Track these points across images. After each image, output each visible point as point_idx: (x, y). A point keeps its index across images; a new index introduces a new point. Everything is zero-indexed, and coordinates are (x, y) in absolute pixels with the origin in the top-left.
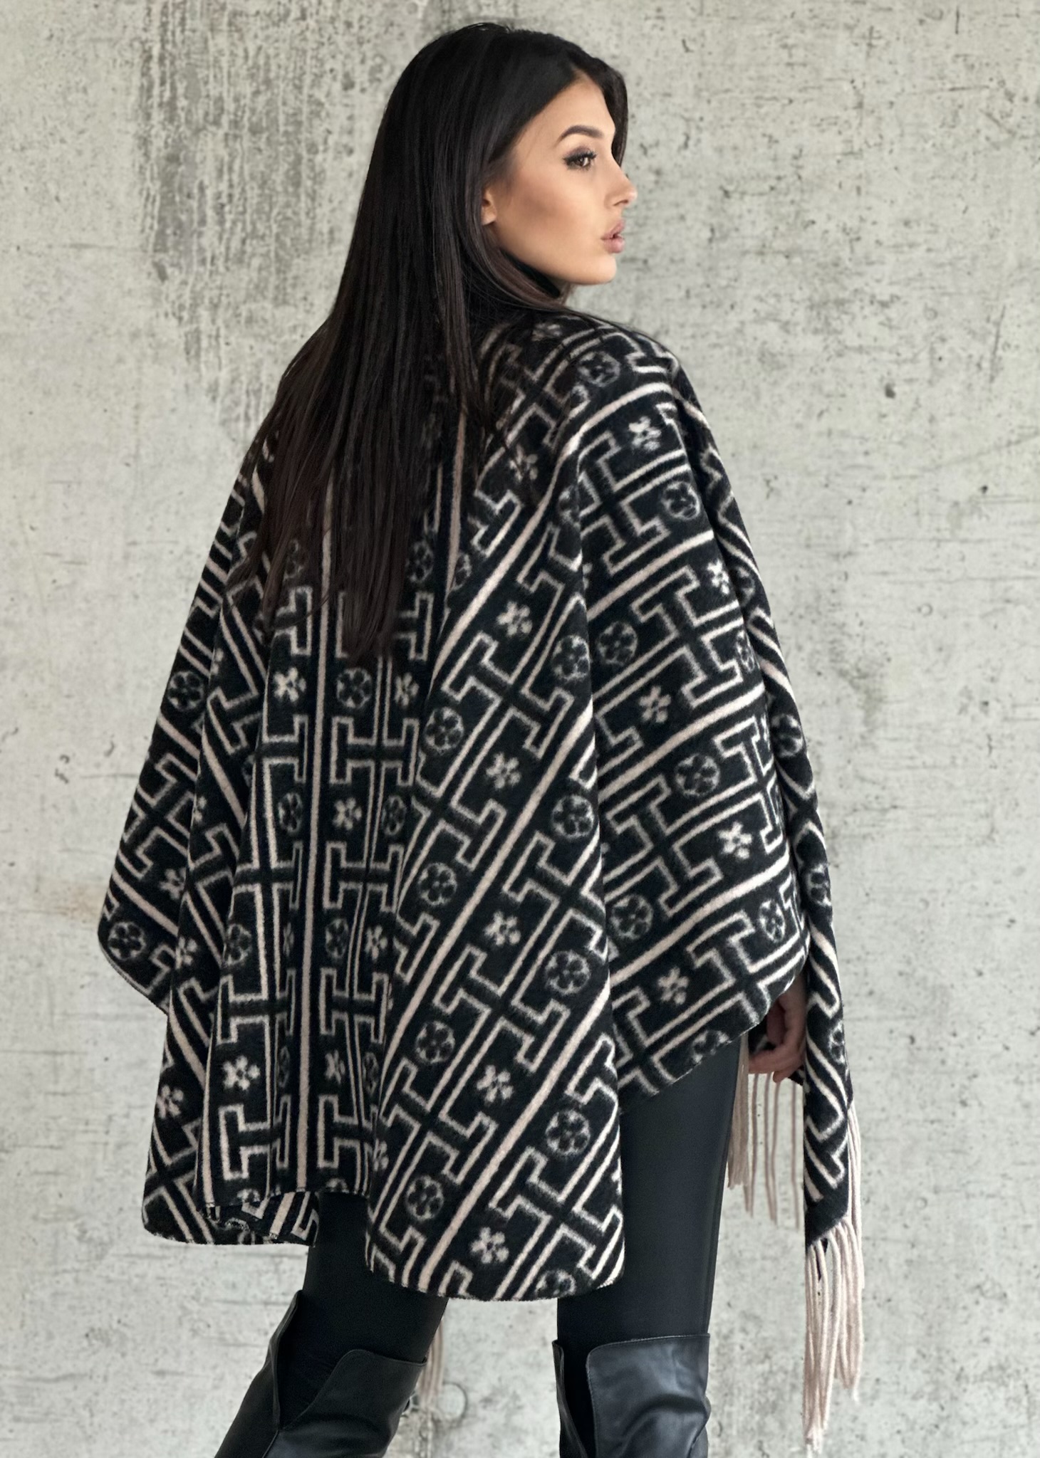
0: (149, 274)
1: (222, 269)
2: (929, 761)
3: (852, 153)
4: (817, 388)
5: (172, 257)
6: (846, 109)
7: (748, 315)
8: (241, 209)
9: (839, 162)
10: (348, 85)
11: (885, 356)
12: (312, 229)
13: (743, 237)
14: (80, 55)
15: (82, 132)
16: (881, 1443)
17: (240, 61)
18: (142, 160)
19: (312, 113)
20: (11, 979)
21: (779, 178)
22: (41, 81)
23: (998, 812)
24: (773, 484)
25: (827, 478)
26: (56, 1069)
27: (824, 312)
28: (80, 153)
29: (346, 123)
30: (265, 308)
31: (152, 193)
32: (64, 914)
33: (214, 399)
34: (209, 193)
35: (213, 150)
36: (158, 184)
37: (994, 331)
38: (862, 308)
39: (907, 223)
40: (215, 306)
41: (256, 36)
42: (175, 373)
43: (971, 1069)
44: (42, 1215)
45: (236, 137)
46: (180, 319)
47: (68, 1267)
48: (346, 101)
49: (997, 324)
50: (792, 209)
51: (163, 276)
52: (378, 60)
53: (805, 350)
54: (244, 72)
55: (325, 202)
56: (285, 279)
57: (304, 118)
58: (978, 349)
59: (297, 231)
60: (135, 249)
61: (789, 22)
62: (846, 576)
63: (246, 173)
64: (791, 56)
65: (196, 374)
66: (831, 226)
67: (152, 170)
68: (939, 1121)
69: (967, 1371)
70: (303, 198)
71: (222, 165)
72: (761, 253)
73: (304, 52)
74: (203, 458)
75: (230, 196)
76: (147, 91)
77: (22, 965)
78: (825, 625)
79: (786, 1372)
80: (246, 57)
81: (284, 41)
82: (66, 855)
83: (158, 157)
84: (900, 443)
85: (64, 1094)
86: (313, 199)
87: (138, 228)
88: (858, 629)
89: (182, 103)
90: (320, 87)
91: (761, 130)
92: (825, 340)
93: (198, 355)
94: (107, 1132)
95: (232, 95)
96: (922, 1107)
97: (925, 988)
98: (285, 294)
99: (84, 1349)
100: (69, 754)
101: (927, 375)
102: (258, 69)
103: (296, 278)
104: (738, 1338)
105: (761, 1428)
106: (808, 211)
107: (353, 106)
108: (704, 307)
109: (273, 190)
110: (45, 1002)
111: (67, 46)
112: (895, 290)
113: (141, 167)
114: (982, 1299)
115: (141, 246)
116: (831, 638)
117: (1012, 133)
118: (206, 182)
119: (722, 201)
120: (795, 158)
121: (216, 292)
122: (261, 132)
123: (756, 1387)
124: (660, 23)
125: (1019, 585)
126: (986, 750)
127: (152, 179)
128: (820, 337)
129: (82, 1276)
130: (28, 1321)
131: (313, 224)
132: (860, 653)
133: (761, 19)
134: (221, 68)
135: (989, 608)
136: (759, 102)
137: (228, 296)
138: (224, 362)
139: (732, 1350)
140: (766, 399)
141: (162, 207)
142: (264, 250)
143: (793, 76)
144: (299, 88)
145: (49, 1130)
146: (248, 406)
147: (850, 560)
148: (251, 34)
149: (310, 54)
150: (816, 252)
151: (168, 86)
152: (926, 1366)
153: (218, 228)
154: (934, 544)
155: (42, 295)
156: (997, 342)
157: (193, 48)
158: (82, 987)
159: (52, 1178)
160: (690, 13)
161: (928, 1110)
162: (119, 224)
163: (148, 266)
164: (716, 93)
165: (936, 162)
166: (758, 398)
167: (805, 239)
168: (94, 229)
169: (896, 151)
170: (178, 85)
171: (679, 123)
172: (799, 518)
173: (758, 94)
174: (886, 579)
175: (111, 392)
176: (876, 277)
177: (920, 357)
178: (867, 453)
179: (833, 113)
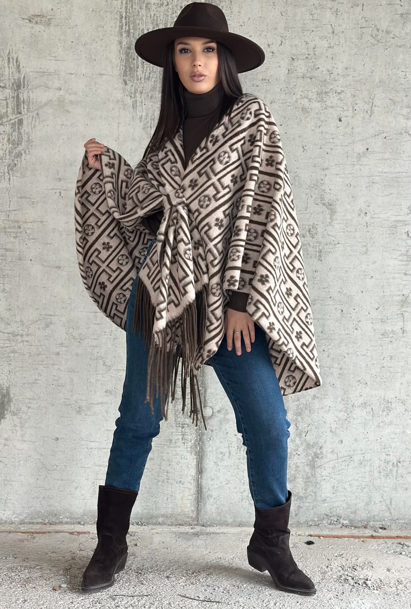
0: (122, 83)
1: (143, 82)
2: (349, 230)
3: (330, 47)
4: (319, 119)
5: (129, 78)
6: (329, 33)
7: (299, 96)
9: (327, 50)
11: (339, 109)
13: (298, 73)
14: (102, 16)
15: (102, 40)
16: (330, 424)
17: (149, 18)
18: (120, 48)
21: (309, 55)
23: (369, 245)
24: (305, 148)
25: (321, 146)
27: (321, 96)
28: (101, 46)
31: (123, 58)
33: (141, 121)
37: (372, 102)
38: (333, 94)
39: (346, 69)
40: (141, 93)
41: (154, 11)
42: (129, 113)
43: (359, 319)
44: (92, 358)
46: (131, 97)
47: (100, 373)
49: (373, 99)
51: (126, 84)
53: (315, 107)
54: (150, 22)
58: (367, 107)
60: (118, 76)
61: (313, 7)
62: (326, 175)
64: (313, 17)
65: (136, 114)
66: (324, 69)
67: (123, 51)
68: (349, 334)
69: (355, 404)
72: (304, 78)
73: (168, 16)
74: (138, 139)
76: (121, 27)
78: (319, 190)
79: (304, 404)
80: (151, 17)
81: (162, 12)
84: (343, 135)
87: (119, 69)
88: (329, 191)
89: (132, 31)
91: (304, 40)
93: (136, 108)
95: (146, 28)
96: (344, 330)
97: (346, 296)
99: (105, 396)
101: (352, 114)
102: (154, 21)
105: (296, 419)
106: (317, 65)
108: (286, 94)
112: (342, 89)
113: (119, 50)
114: (360, 384)
115: (120, 75)
116: (321, 193)
117: (378, 41)
119: (292, 62)
120: (314, 48)
121: (141, 89)
123: (295, 408)
124: (274, 7)
125: (377, 178)
126: (366, 227)
127: (123, 54)
128: (320, 103)
129: (104, 375)
130: (89, 387)
132: (329, 198)
133: (304, 6)
135: (368, 185)
136: (303, 30)
137: (145, 90)
138: (144, 110)
140: (303, 122)
141: (125, 62)
143: (314, 23)
145: (94, 334)
146: (151, 123)
147: (327, 170)
148: (152, 10)
149: (169, 16)
150: (320, 77)
151: (127, 26)
152: (344, 403)
153: (142, 69)
154: (352, 166)
155: (90, 89)
156: (372, 105)
157: (135, 14)
159: (95, 348)
160: (283, 4)
161: (346, 331)
162: (113, 68)
163: (121, 81)
164: (290, 28)
165: (355, 50)
166: (301, 122)
167: (316, 73)
168: (106, 69)
169: (344, 47)
170: (131, 25)
171: (279, 37)
172: (312, 158)
173: (303, 29)
174: (338, 176)
175: (111, 119)
176: (337, 85)
177: (349, 109)
178: (333, 139)
179: (325, 35)
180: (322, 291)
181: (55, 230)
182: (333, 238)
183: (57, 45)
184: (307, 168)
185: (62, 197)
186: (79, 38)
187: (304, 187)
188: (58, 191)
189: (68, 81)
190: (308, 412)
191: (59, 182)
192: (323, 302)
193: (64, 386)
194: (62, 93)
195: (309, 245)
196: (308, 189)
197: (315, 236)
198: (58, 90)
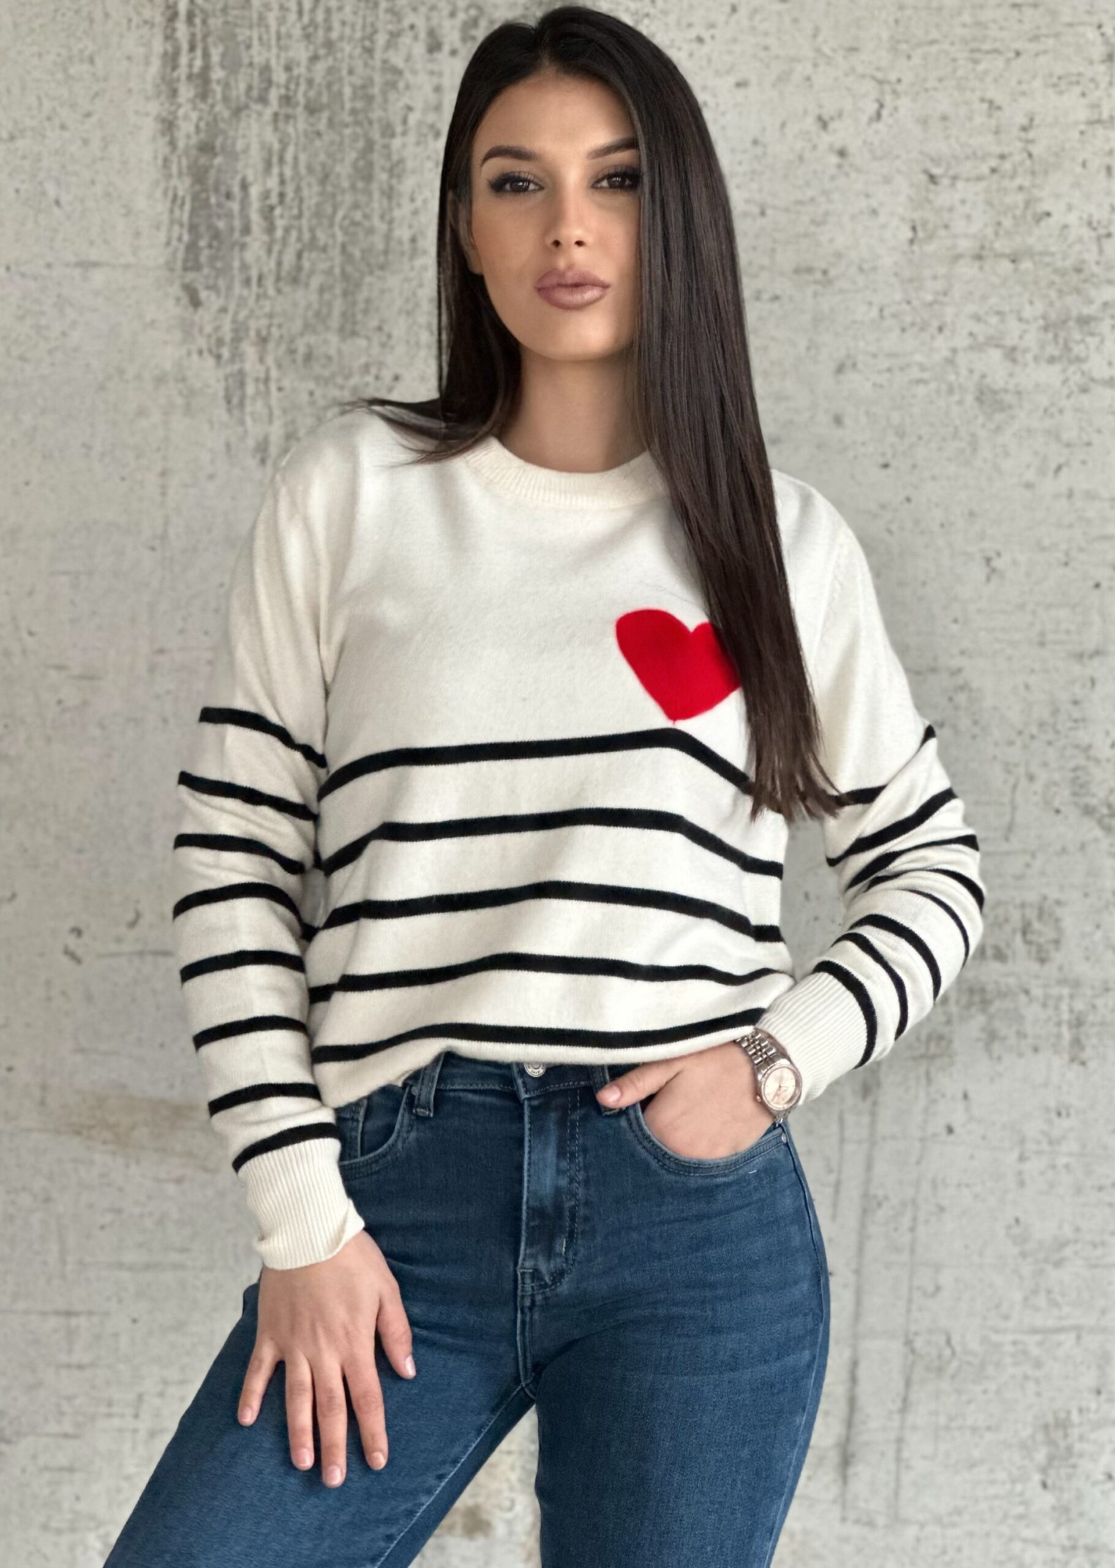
0: (178, 300)
1: (271, 292)
3: (1099, 121)
4: (1054, 434)
6: (1091, 63)
7: (961, 341)
8: (295, 211)
9: (1082, 133)
10: (434, 46)
12: (388, 237)
13: (955, 236)
14: (84, 13)
15: (88, 115)
17: (292, 17)
18: (167, 150)
19: (386, 83)
20: (11, 1218)
21: (1002, 157)
22: (35, 49)
24: (996, 563)
25: (1067, 554)
26: (71, 1334)
27: (1062, 334)
28: (86, 142)
29: (432, 98)
30: (331, 342)
31: (180, 193)
32: (78, 1133)
33: (263, 461)
34: (254, 191)
35: (259, 135)
36: (187, 181)
38: (1113, 327)
40: (263, 340)
42: (212, 428)
44: (54, 1524)
45: (288, 117)
46: (218, 357)
48: (430, 66)
50: (1020, 198)
51: (195, 302)
52: (473, 12)
53: (1037, 385)
54: (297, 32)
55: (405, 201)
56: (354, 304)
57: (376, 90)
59: (369, 240)
60: (159, 268)
62: (1093, 682)
63: (302, 164)
65: (240, 430)
70: (376, 195)
71: (270, 155)
72: (979, 257)
75: (282, 195)
76: (171, 59)
77: (25, 1200)
78: (1064, 748)
80: (301, 12)
82: (79, 1058)
83: (187, 146)
85: (80, 1367)
86: (390, 198)
87: (163, 240)
89: (217, 74)
90: (396, 49)
91: (978, 93)
92: (1064, 371)
93: (242, 404)
94: (136, 1416)
95: (282, 62)
98: (355, 323)
100: (82, 926)
102: (316, 27)
103: (368, 301)
106: (1039, 200)
107: (440, 74)
108: (903, 330)
109: (337, 186)
110: (54, 1247)
113: (166, 160)
115: (167, 263)
116: (1072, 764)
118: (250, 178)
119: (928, 190)
120: (1024, 129)
121: (264, 322)
122: (320, 110)
127: (180, 174)
128: (1057, 368)
131: (390, 230)
134: (267, 27)
136: (975, 55)
137: (280, 326)
138: (277, 412)
140: (984, 449)
141: (193, 211)
142: (324, 266)
143: (1020, 21)
144: (369, 51)
145: (62, 1413)
147: (1096, 662)
150: (1053, 254)
151: (199, 52)
153: (265, 238)
155: (38, 328)
158: (102, 1227)
159: (65, 1476)
162: (137, 234)
163: (176, 290)
164: (920, 45)
166: (975, 450)
167: (1036, 237)
168: (106, 242)
170: (212, 50)
171: (869, 86)
172: (1029, 607)
173: (974, 45)
175: (130, 455)
179: (1074, 69)
184: (1008, 652)
187: (996, 733)
192: (1099, 1252)
195: (1026, 992)
196: (1011, 743)
197: (1053, 954)
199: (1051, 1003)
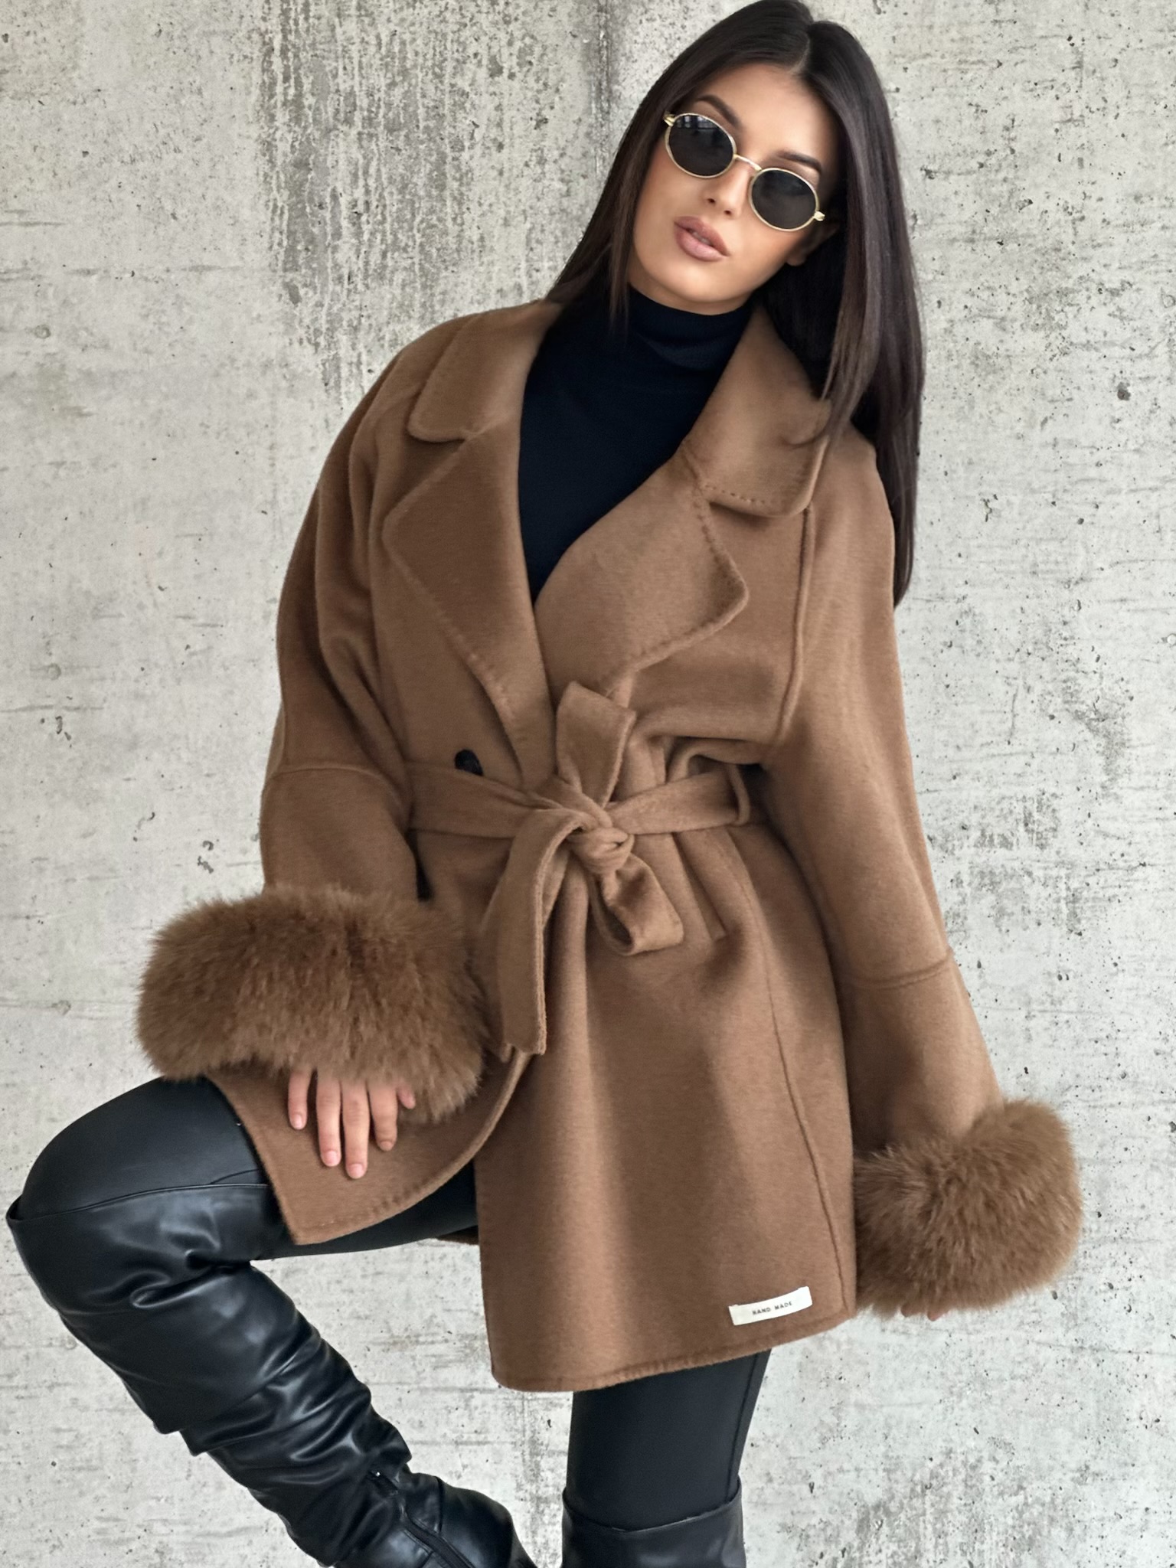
0: (280, 297)
1: (360, 287)
3: (1069, 121)
4: (1040, 392)
5: (304, 276)
6: (1064, 70)
7: (958, 313)
8: (379, 217)
9: (1057, 130)
10: (496, 70)
11: (1116, 352)
12: (459, 237)
13: (951, 223)
14: (193, 52)
15: (198, 139)
17: (372, 49)
18: (267, 168)
19: (454, 105)
21: (989, 153)
24: (992, 504)
25: (1054, 496)
27: (1044, 306)
28: (197, 163)
29: (494, 113)
30: (413, 330)
31: (280, 204)
34: (344, 201)
35: (346, 153)
36: (286, 193)
38: (1089, 298)
39: (1137, 198)
40: (354, 329)
41: (389, 20)
42: (312, 408)
45: (371, 136)
46: (317, 345)
48: (492, 89)
50: (1005, 187)
51: (295, 299)
52: (528, 40)
53: (1024, 349)
54: (377, 62)
55: (473, 206)
56: (432, 295)
57: (446, 112)
59: (444, 241)
60: (263, 269)
62: (1079, 605)
63: (384, 176)
64: (998, 11)
65: (337, 407)
66: (1051, 205)
67: (278, 177)
70: (449, 203)
71: (357, 170)
72: (972, 241)
73: (444, 35)
75: (367, 203)
76: (268, 89)
78: (1057, 662)
79: (1043, 1505)
80: (379, 45)
81: (421, 24)
83: (285, 164)
84: (1137, 451)
86: (460, 204)
87: (267, 245)
88: (1094, 666)
89: (309, 100)
90: (463, 75)
91: (966, 98)
92: (1047, 336)
93: (338, 385)
95: (364, 88)
98: (433, 312)
100: (214, 842)
101: (1166, 371)
102: (393, 58)
103: (444, 293)
104: (987, 1467)
106: (1023, 189)
107: (501, 95)
109: (415, 195)
111: (177, 42)
112: (1127, 275)
113: (266, 175)
115: (270, 265)
116: (1063, 676)
118: (340, 190)
119: (925, 184)
120: (1007, 129)
121: (356, 313)
122: (399, 130)
123: (1010, 1522)
127: (279, 188)
128: (1042, 334)
131: (462, 230)
132: (1099, 693)
134: (350, 58)
136: (963, 65)
137: (369, 317)
139: (982, 1481)
140: (981, 408)
141: (290, 219)
142: (407, 263)
143: (1001, 36)
144: (439, 77)
147: (1082, 586)
148: (384, 18)
149: (450, 37)
150: (1034, 236)
151: (292, 81)
153: (354, 241)
155: (160, 325)
157: (319, 38)
162: (243, 241)
163: (277, 288)
164: (914, 59)
165: (1169, 126)
166: (972, 408)
167: (1020, 222)
168: (216, 248)
169: (1122, 115)
170: (304, 80)
172: (1023, 542)
173: (963, 57)
174: (1125, 607)
175: (242, 432)
176: (1103, 262)
177: (1157, 351)
178: (1099, 464)
179: (1049, 76)
180: (1090, 1051)
181: (43, 864)
182: (1120, 847)
183: (28, 168)
184: (1006, 580)
185: (69, 738)
186: (110, 140)
187: (998, 651)
188: (50, 715)
189: (75, 300)
190: (1063, 1534)
191: (53, 679)
192: (1097, 1094)
193: (96, 1469)
194: (53, 344)
195: (1030, 874)
196: (1010, 660)
197: (1051, 840)
198: (36, 335)
199: (1050, 882)
